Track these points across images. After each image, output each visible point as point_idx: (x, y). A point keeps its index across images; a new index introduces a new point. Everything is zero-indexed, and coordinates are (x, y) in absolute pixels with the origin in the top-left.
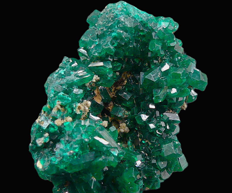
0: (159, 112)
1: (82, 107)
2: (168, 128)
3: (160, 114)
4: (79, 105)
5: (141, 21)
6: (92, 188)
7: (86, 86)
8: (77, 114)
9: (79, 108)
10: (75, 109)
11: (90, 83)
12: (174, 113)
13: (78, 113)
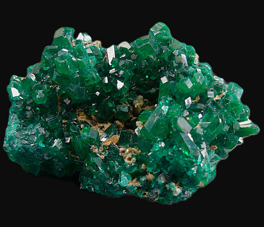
0: (110, 70)
1: (127, 157)
2: (125, 56)
3: (112, 68)
4: (126, 160)
5: (19, 118)
6: (210, 123)
7: (105, 157)
8: (136, 160)
9: (130, 159)
10: (131, 164)
11: (100, 155)
12: (107, 53)
13: (134, 159)
